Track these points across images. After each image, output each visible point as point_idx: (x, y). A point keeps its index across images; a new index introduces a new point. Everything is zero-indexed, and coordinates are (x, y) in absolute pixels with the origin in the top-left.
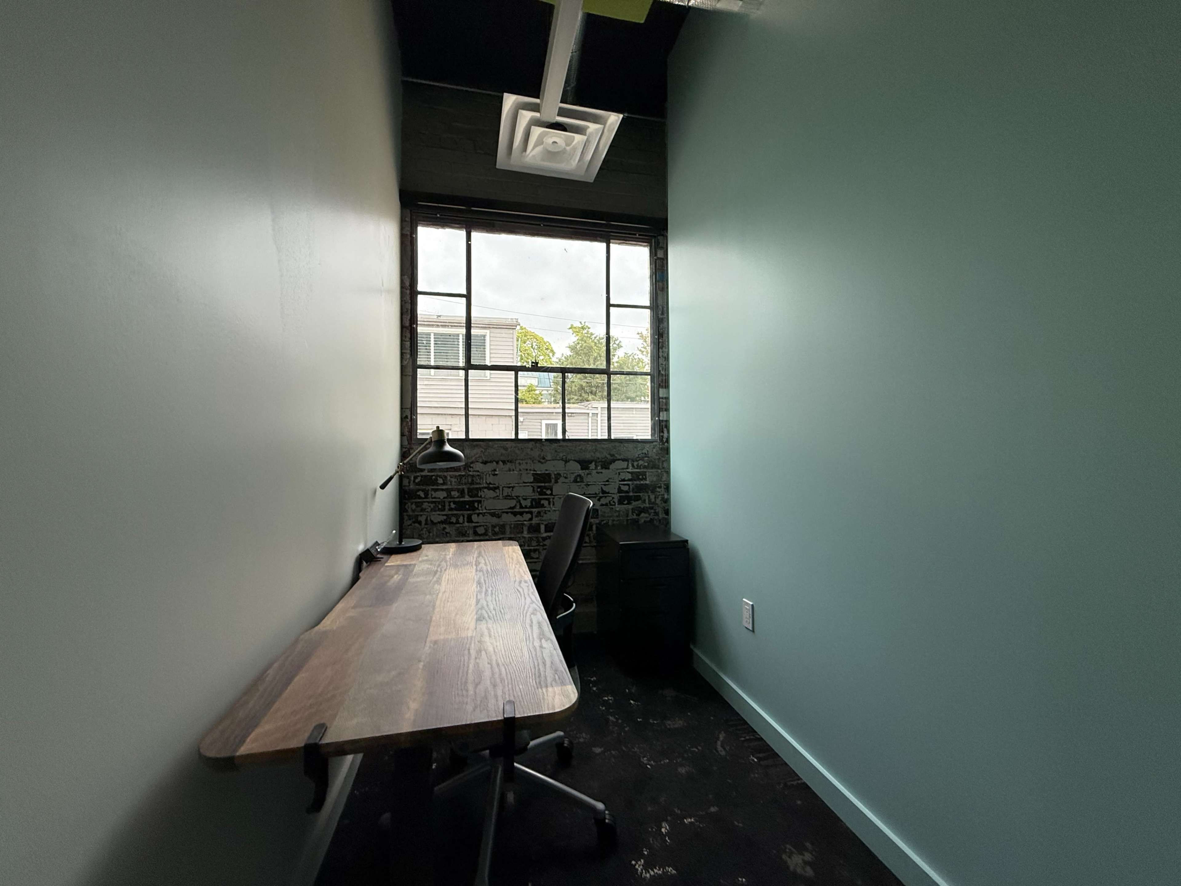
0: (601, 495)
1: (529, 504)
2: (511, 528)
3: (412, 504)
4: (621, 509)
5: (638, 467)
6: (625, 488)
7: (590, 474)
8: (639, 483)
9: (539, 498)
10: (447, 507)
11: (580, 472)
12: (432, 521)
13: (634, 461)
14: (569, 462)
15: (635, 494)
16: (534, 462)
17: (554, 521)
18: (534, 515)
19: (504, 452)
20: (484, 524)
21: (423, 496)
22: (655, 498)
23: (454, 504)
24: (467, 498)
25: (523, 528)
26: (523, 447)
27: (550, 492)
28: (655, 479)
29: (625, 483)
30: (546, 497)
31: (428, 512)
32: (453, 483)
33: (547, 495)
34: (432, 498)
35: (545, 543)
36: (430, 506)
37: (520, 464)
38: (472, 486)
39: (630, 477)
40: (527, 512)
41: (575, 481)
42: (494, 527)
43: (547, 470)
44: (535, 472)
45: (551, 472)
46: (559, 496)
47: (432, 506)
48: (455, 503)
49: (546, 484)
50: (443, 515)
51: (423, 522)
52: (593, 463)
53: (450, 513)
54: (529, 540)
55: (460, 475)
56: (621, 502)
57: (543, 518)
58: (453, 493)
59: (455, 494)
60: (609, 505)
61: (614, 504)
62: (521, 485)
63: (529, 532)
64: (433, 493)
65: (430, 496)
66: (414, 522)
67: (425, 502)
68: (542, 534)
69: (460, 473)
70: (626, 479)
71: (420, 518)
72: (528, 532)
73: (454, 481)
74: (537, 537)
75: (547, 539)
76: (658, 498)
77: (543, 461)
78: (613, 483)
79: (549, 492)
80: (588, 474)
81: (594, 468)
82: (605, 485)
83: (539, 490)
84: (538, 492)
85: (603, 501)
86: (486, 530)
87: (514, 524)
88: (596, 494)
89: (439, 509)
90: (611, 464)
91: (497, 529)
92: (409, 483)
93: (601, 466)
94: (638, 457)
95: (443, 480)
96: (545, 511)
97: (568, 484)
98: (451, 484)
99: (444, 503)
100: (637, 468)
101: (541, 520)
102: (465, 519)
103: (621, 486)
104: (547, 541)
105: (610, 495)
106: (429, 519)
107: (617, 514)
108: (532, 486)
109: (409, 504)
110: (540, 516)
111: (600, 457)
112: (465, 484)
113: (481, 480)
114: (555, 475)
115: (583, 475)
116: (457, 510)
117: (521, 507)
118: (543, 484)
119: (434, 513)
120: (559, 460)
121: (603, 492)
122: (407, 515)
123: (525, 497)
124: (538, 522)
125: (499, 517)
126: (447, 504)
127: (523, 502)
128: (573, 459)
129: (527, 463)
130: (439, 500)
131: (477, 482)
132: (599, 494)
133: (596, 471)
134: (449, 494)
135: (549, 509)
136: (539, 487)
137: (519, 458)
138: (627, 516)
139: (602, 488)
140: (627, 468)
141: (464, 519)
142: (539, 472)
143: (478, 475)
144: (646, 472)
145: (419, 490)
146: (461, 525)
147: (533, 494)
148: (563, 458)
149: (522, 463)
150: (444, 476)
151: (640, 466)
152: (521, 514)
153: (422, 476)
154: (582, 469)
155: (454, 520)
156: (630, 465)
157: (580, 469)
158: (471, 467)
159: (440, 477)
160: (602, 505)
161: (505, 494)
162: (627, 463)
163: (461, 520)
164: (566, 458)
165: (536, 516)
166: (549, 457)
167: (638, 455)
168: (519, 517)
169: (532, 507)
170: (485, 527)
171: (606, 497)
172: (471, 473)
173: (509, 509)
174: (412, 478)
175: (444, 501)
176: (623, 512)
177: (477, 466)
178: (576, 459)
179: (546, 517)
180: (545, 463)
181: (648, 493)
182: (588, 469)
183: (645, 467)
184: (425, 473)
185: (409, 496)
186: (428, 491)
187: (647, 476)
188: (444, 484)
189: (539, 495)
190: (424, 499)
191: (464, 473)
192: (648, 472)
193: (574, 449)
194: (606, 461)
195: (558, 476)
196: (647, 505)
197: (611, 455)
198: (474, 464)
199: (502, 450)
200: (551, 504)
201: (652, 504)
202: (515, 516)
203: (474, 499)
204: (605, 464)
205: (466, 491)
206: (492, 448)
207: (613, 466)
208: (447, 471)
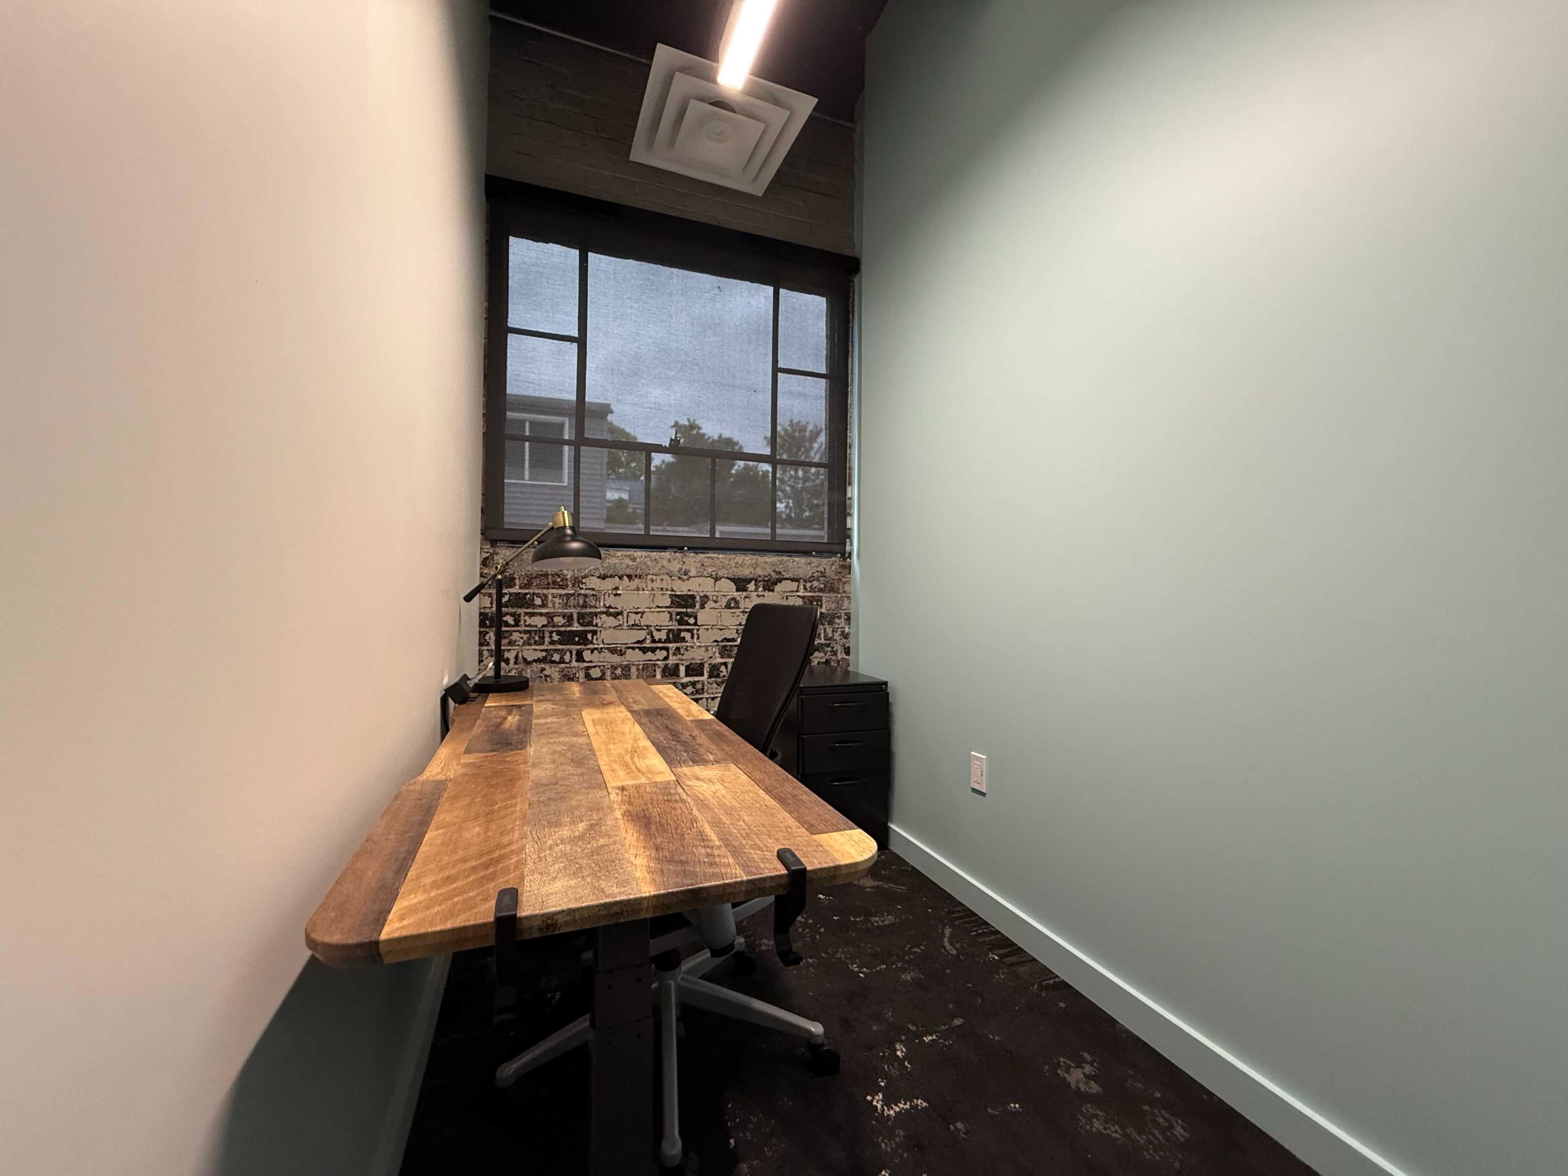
1: (665, 637)
2: (638, 670)
5: (812, 589)
7: (749, 597)
9: (678, 630)
10: (547, 640)
11: (736, 594)
12: (525, 659)
14: (720, 580)
16: (673, 578)
17: (699, 662)
18: (671, 652)
19: (631, 563)
20: (600, 664)
21: (513, 623)
22: (833, 631)
23: (557, 635)
24: (576, 627)
25: (655, 671)
26: (657, 557)
27: (694, 621)
28: (833, 606)
30: (688, 627)
31: (519, 645)
32: (557, 606)
34: (526, 626)
36: (522, 638)
37: (652, 581)
38: (584, 611)
40: (661, 649)
41: (728, 606)
42: (614, 668)
43: (689, 590)
44: (673, 593)
45: (696, 593)
46: (707, 627)
47: (525, 637)
48: (559, 633)
49: (688, 610)
50: (542, 651)
51: (512, 661)
52: (753, 582)
53: (551, 647)
55: (567, 594)
57: (683, 657)
58: (556, 619)
59: (558, 620)
62: (653, 610)
64: (527, 618)
65: (522, 622)
67: (515, 631)
68: (682, 678)
69: (566, 591)
72: (662, 676)
73: (557, 603)
75: (688, 686)
76: (836, 632)
77: (685, 577)
79: (692, 621)
80: (746, 597)
81: (753, 590)
83: (678, 617)
84: (676, 620)
86: (604, 674)
87: (643, 665)
89: (536, 642)
90: (776, 584)
91: (619, 672)
92: (492, 603)
93: (764, 587)
94: (812, 577)
95: (542, 601)
96: (687, 647)
97: (718, 611)
98: (554, 607)
99: (543, 633)
100: (810, 592)
101: (680, 659)
102: (574, 656)
104: (688, 688)
106: (520, 656)
108: (669, 612)
110: (680, 654)
111: (762, 574)
112: (575, 607)
113: (598, 603)
114: (701, 597)
115: (738, 598)
116: (561, 644)
118: (684, 610)
119: (528, 647)
120: (707, 577)
122: (487, 650)
123: (658, 628)
124: (677, 662)
125: (622, 654)
126: (547, 635)
127: (655, 634)
128: (726, 576)
129: (662, 580)
130: (536, 629)
131: (591, 604)
133: (756, 593)
134: (550, 620)
135: (692, 644)
136: (678, 614)
137: (651, 573)
140: (797, 591)
141: (571, 657)
142: (680, 593)
143: (593, 595)
144: (822, 597)
146: (568, 665)
147: (670, 623)
148: (712, 575)
149: (657, 580)
150: (543, 594)
151: (815, 588)
152: (653, 650)
153: (510, 594)
154: (737, 590)
155: (556, 657)
156: (802, 587)
157: (735, 590)
158: (583, 583)
159: (538, 595)
161: (631, 622)
162: (797, 583)
163: (567, 658)
164: (717, 574)
165: (674, 654)
166: (693, 573)
167: (812, 574)
168: (649, 655)
169: (668, 641)
170: (602, 668)
172: (582, 592)
173: (636, 643)
175: (543, 631)
177: (592, 581)
178: (731, 576)
179: (688, 655)
180: (688, 580)
181: (824, 625)
182: (746, 591)
183: (821, 590)
184: (516, 590)
185: (490, 622)
186: (519, 615)
187: (823, 602)
188: (543, 605)
189: (679, 624)
190: (513, 626)
191: (573, 592)
192: (825, 597)
193: (727, 562)
194: (769, 580)
195: (705, 599)
196: (823, 641)
197: (775, 571)
198: (588, 579)
199: (628, 561)
200: (695, 637)
201: (828, 640)
202: (644, 653)
203: (587, 628)
204: (768, 586)
205: (575, 617)
206: (614, 557)
207: (779, 588)
208: (548, 588)
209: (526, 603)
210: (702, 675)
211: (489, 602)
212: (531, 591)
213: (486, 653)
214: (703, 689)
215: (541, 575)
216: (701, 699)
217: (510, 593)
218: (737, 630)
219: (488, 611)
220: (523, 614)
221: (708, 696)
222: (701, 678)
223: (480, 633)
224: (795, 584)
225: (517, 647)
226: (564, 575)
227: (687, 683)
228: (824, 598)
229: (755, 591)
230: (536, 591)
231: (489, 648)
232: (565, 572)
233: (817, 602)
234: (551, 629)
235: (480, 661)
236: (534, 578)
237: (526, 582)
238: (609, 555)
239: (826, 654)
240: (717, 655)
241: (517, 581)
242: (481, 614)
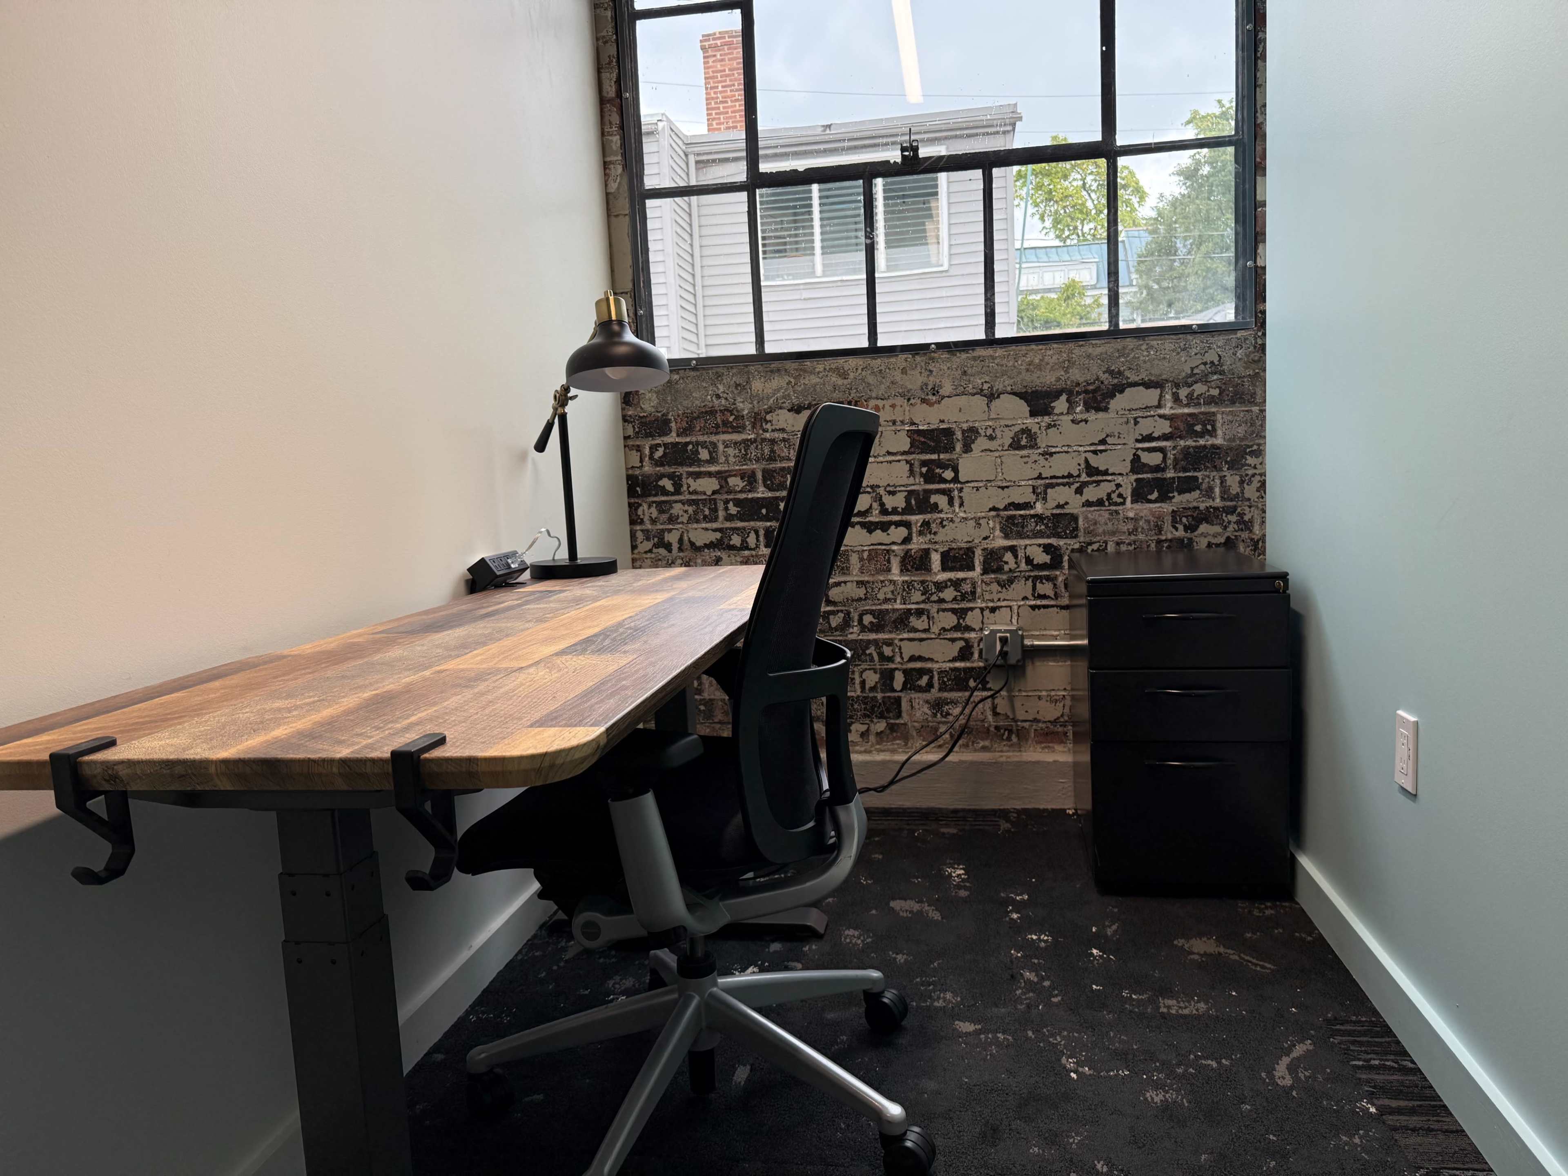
0: (1084, 478)
1: (903, 505)
2: (861, 559)
3: (650, 507)
4: (1141, 514)
5: (1192, 401)
6: (1154, 459)
7: (1055, 426)
8: (1194, 444)
9: (925, 491)
10: (721, 514)
11: (1029, 421)
12: (692, 544)
13: (1177, 386)
14: (998, 397)
15: (1181, 475)
16: (912, 401)
17: (964, 545)
18: (914, 530)
19: (840, 382)
21: (671, 489)
22: (1242, 482)
23: (735, 505)
24: (761, 492)
25: (889, 561)
26: (883, 368)
27: (953, 474)
28: (1241, 431)
29: (1154, 444)
30: (943, 486)
31: (682, 523)
32: (732, 459)
33: (945, 481)
34: (690, 493)
35: (941, 595)
36: (686, 511)
37: (877, 409)
38: (772, 466)
39: (1168, 430)
40: (898, 524)
41: (1015, 445)
43: (942, 421)
44: (913, 428)
45: (954, 426)
46: (976, 484)
47: (690, 510)
48: (738, 503)
49: (942, 456)
51: (675, 546)
52: (1064, 397)
53: (728, 525)
54: (904, 590)
55: (745, 441)
56: (1139, 495)
57: (937, 538)
58: (732, 481)
59: (735, 482)
60: (1107, 503)
61: (1120, 500)
62: (881, 459)
63: (904, 570)
64: (690, 481)
65: (685, 488)
66: (656, 546)
67: (676, 502)
68: (936, 574)
69: (744, 436)
70: (1156, 435)
71: (668, 537)
72: (902, 571)
73: (732, 455)
74: (923, 582)
75: (946, 587)
76: (1250, 482)
77: (934, 398)
78: (1119, 447)
79: (948, 474)
80: (1049, 426)
81: (1065, 411)
82: (1095, 452)
83: (924, 470)
84: (922, 474)
85: (1091, 493)
87: (870, 550)
88: (1070, 476)
89: (705, 517)
90: (1113, 396)
92: (641, 461)
93: (1085, 404)
94: (1193, 375)
95: (710, 453)
96: (942, 520)
97: (997, 454)
98: (727, 460)
99: (715, 504)
100: (1188, 405)
101: (931, 542)
102: (761, 538)
103: (1140, 452)
104: (946, 591)
105: (1109, 478)
106: (686, 538)
107: (1130, 526)
108: (907, 462)
109: (645, 506)
110: (930, 533)
111: (1081, 380)
112: (758, 460)
114: (963, 432)
115: (1035, 429)
116: (742, 520)
117: (884, 511)
118: (934, 457)
119: (695, 526)
120: (973, 395)
121: (1091, 470)
122: (642, 531)
123: (891, 489)
124: (926, 546)
126: (721, 506)
128: (1009, 389)
129: (893, 406)
130: (704, 497)
131: (783, 455)
132: (1079, 476)
133: (1071, 417)
134: (723, 483)
135: (950, 516)
136: (924, 463)
137: (874, 395)
138: (1159, 530)
139: (1086, 461)
140: (1159, 406)
141: (758, 540)
142: (925, 427)
143: (784, 440)
144: (1214, 414)
145: (661, 476)
146: (754, 553)
147: (911, 479)
148: (982, 390)
149: (883, 408)
150: (711, 442)
151: (1197, 398)
152: (884, 527)
153: (666, 445)
154: (1033, 414)
155: (736, 540)
156: (1168, 397)
157: (1027, 414)
158: (767, 422)
159: (704, 445)
160: (1088, 504)
162: (1158, 391)
163: (752, 540)
164: (991, 388)
165: (921, 533)
166: (947, 388)
167: (1192, 369)
168: (879, 535)
169: (908, 510)
171: (1098, 483)
172: (768, 435)
174: (647, 451)
175: (715, 500)
176: (1148, 522)
177: (781, 418)
178: (1019, 388)
179: (944, 535)
180: (939, 402)
181: (1221, 470)
182: (1049, 414)
183: (1211, 400)
184: (672, 438)
185: (642, 489)
186: (680, 477)
187: (1218, 425)
188: (712, 460)
189: (926, 482)
190: (673, 494)
191: (752, 436)
192: (1222, 415)
193: (1011, 363)
194: (1097, 389)
195: (971, 435)
196: (1218, 502)
197: (1111, 372)
198: (774, 415)
199: (834, 379)
200: (957, 503)
201: (1232, 500)
202: (870, 532)
203: (778, 494)
204: (1095, 398)
205: (759, 476)
206: (811, 373)
207: (1118, 403)
208: (717, 433)
209: (688, 458)
210: (972, 568)
211: (638, 458)
212: (694, 439)
213: (640, 536)
214: (973, 593)
215: (706, 412)
216: (972, 609)
217: (664, 444)
218: (1034, 488)
219: (637, 472)
220: (685, 476)
221: (984, 605)
222: (970, 574)
223: (630, 505)
224: (1155, 393)
225: (681, 526)
226: (738, 411)
227: (945, 582)
228: (1219, 417)
229: (1068, 413)
230: (701, 438)
231: (644, 527)
232: (740, 406)
233: (1204, 425)
234: (725, 496)
235: (634, 547)
236: (696, 419)
237: (684, 425)
238: (805, 371)
239: (1225, 528)
240: (998, 533)
241: (673, 425)
242: (629, 477)
